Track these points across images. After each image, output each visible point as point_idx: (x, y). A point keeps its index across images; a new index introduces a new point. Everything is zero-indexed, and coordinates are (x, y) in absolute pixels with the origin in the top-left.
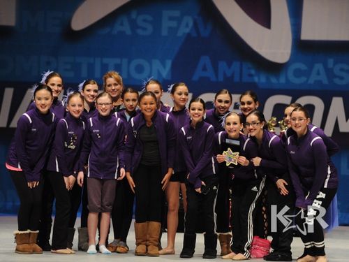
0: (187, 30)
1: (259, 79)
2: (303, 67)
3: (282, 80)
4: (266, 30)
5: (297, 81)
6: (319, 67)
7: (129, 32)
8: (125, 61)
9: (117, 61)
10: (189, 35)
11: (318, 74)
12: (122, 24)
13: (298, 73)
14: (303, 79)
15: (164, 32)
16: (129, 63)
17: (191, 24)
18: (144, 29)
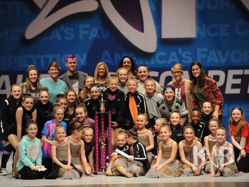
0: (94, 36)
1: (139, 63)
2: (164, 54)
3: (153, 62)
4: (142, 33)
5: (162, 63)
6: (173, 54)
7: (60, 39)
8: (58, 56)
9: (54, 56)
10: (96, 38)
11: (173, 57)
12: (56, 34)
13: (161, 58)
14: (165, 61)
15: (81, 38)
16: (61, 56)
17: (97, 32)
18: (69, 36)
